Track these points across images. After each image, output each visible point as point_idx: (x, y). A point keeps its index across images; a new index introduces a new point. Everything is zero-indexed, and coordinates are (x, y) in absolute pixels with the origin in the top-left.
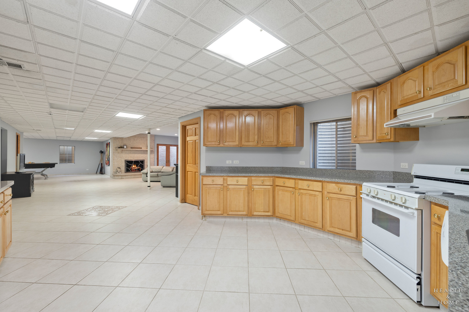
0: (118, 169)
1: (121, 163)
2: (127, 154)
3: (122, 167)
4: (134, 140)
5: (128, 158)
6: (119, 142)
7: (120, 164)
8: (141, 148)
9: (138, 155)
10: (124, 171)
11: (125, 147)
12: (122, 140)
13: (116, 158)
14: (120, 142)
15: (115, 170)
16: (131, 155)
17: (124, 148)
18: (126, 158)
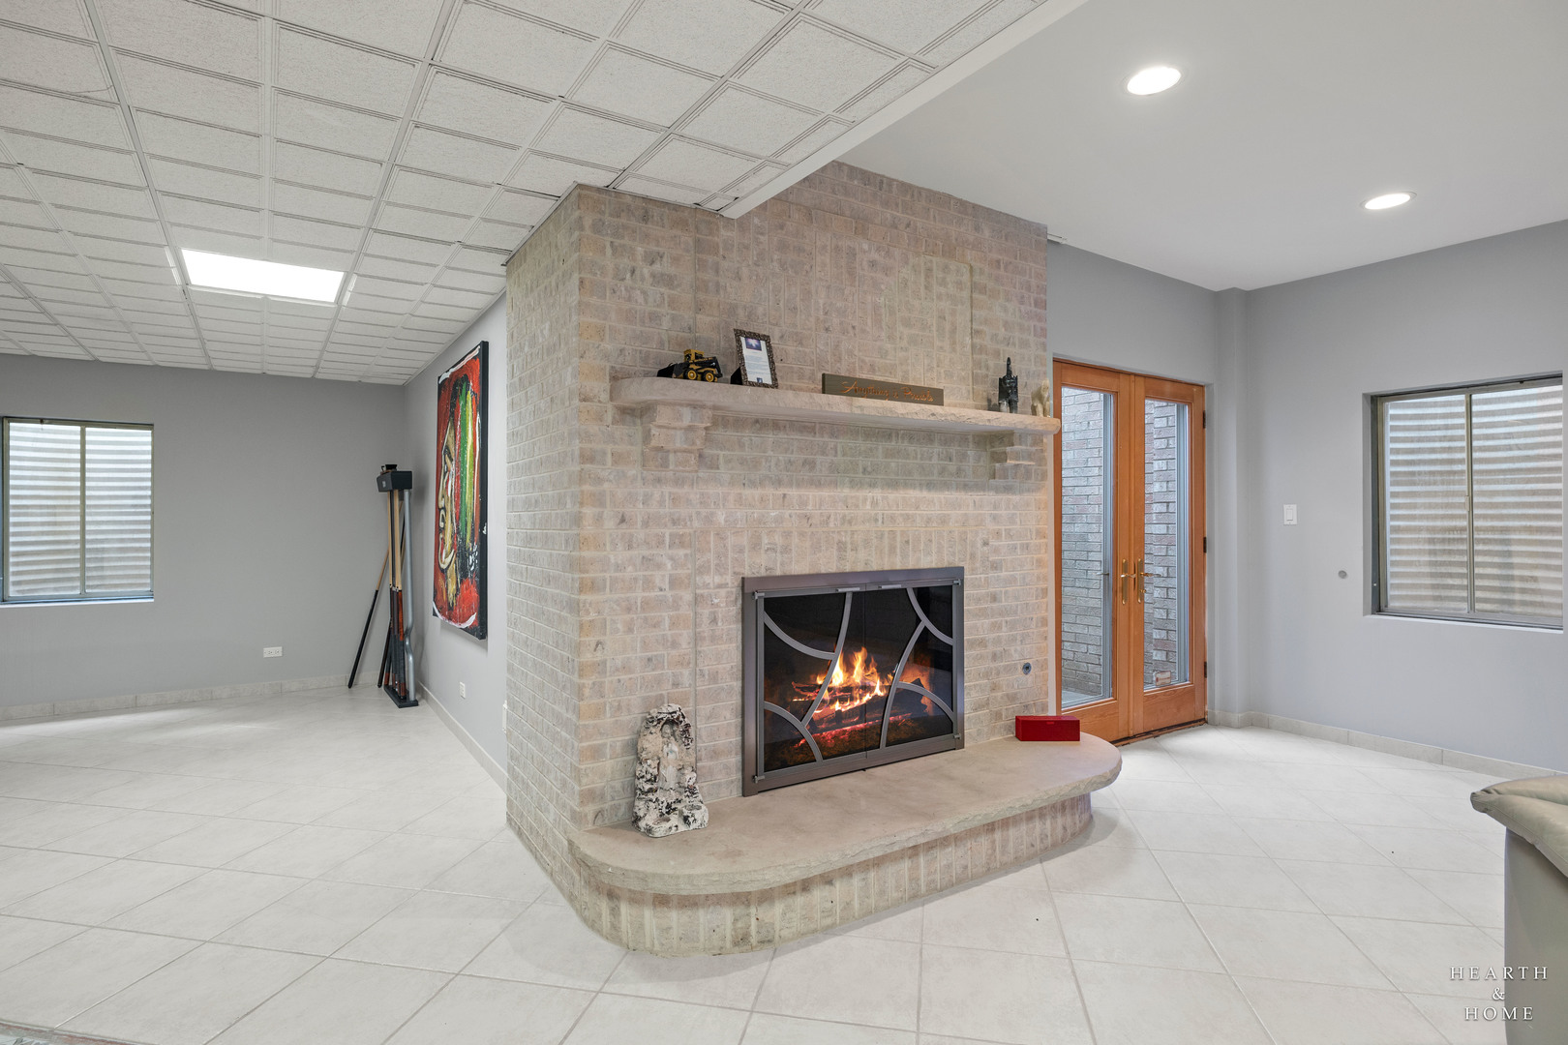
0: (653, 742)
1: (697, 639)
2: (769, 491)
3: (705, 709)
4: (851, 273)
5: (786, 550)
6: (659, 279)
7: (685, 646)
8: (935, 396)
9: (894, 495)
10: (735, 760)
11: (756, 364)
12: (699, 246)
13: (618, 555)
14: (668, 280)
15: (607, 774)
16: (812, 494)
17: (738, 378)
18: (756, 546)
